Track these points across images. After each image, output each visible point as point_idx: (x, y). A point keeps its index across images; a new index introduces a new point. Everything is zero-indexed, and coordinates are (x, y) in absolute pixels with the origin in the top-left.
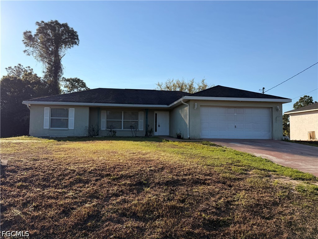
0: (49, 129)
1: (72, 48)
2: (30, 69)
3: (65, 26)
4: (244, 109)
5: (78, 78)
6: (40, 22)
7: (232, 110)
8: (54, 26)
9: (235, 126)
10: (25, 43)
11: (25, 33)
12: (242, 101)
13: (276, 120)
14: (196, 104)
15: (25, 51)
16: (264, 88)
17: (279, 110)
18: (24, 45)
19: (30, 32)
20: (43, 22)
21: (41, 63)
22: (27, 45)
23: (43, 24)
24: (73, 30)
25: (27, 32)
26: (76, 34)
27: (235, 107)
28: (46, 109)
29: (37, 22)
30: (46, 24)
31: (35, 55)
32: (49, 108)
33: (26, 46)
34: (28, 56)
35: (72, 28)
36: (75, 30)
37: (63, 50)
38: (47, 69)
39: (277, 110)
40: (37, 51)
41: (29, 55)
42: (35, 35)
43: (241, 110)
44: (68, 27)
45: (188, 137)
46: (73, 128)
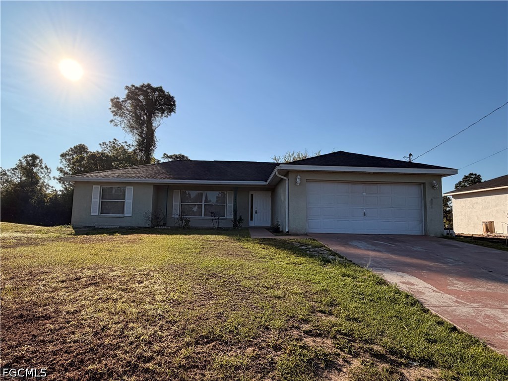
0: (98, 216)
1: (169, 116)
2: (128, 144)
3: (160, 90)
4: (378, 185)
5: (182, 154)
6: (130, 86)
7: (359, 187)
8: (146, 90)
9: (364, 213)
10: (113, 112)
11: (112, 100)
12: (374, 173)
13: (432, 203)
14: (299, 177)
15: (111, 121)
16: (410, 155)
17: (437, 186)
18: (112, 114)
19: (118, 98)
20: (133, 86)
21: (131, 134)
22: (116, 114)
23: (134, 88)
24: (169, 95)
25: (115, 98)
26: (173, 99)
27: (363, 183)
28: (94, 187)
29: (127, 87)
30: (137, 88)
31: (123, 125)
32: (100, 186)
33: (114, 115)
34: (116, 127)
35: (168, 93)
36: (172, 95)
37: (158, 119)
38: (137, 142)
39: (433, 187)
40: (125, 121)
41: (116, 125)
42: (123, 101)
43: (374, 188)
44: (163, 92)
45: (287, 230)
46: (131, 215)
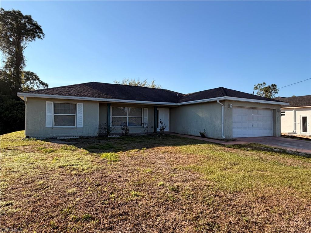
0: (52, 128)
4: (258, 110)
9: (253, 126)
13: (277, 120)
14: (231, 104)
27: (253, 108)
28: (47, 103)
32: (52, 102)
35: (36, 22)
36: (39, 24)
37: (24, 42)
38: (8, 59)
39: (278, 111)
44: (32, 20)
45: (224, 137)
46: (82, 127)
